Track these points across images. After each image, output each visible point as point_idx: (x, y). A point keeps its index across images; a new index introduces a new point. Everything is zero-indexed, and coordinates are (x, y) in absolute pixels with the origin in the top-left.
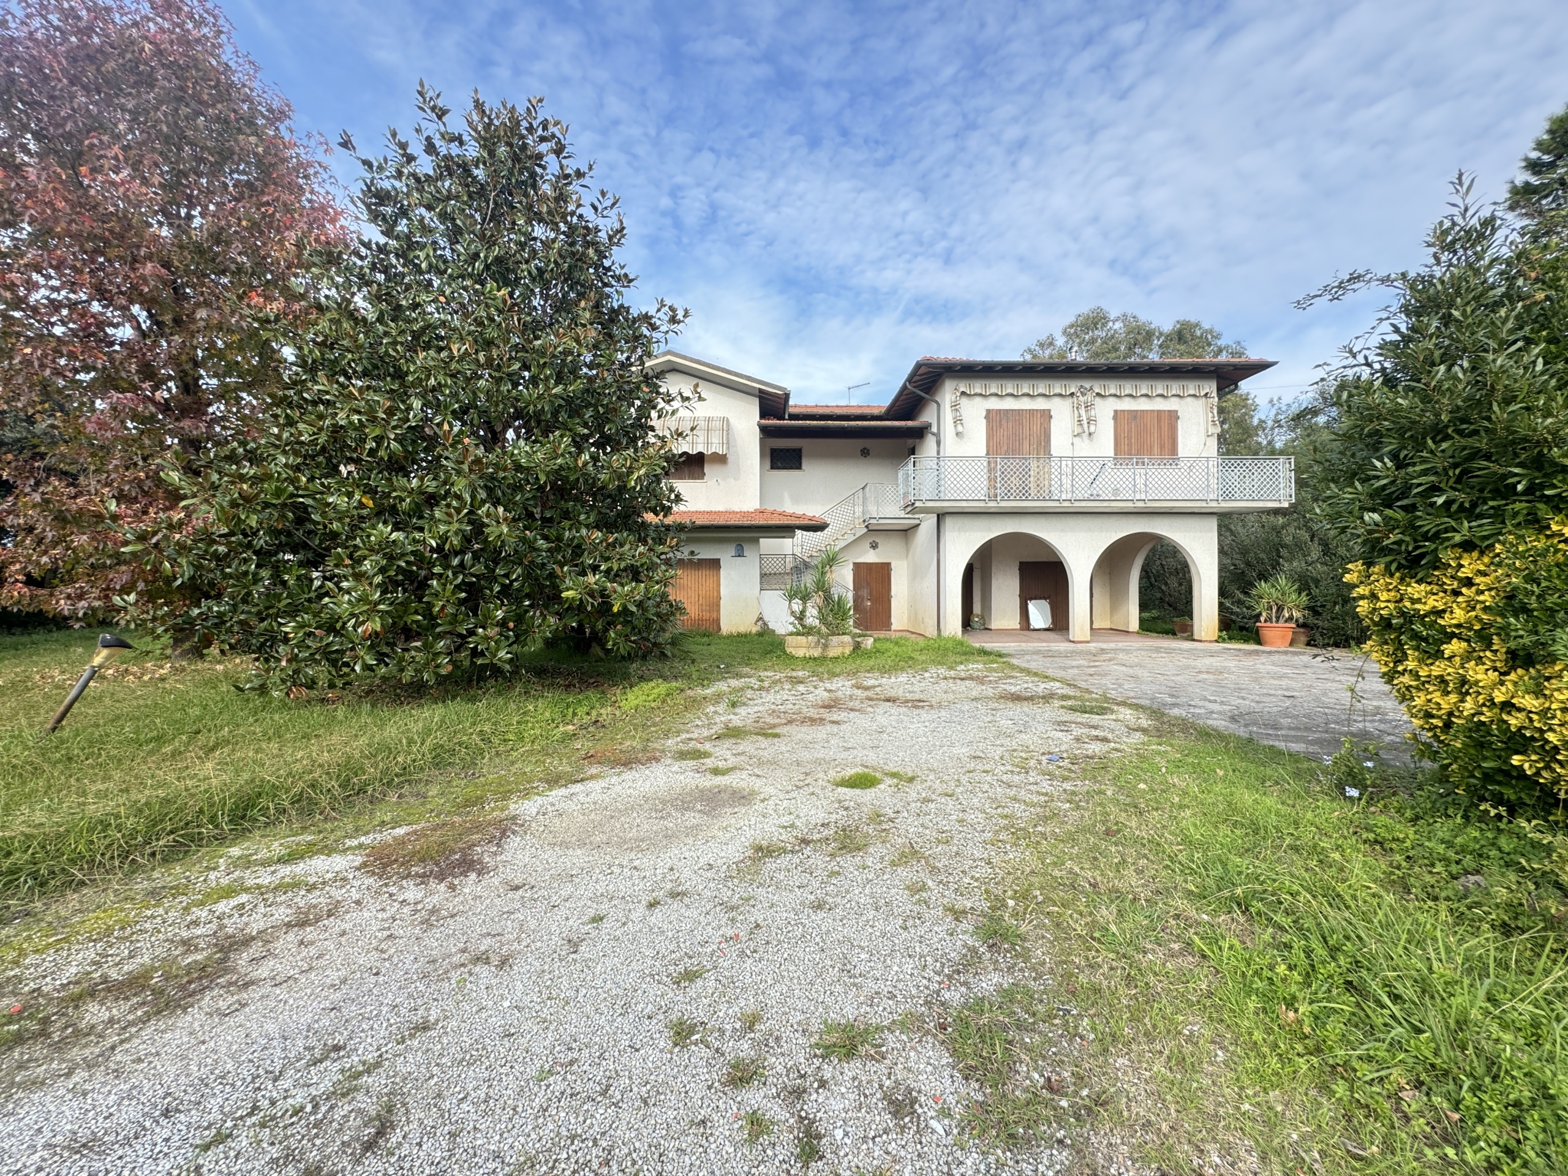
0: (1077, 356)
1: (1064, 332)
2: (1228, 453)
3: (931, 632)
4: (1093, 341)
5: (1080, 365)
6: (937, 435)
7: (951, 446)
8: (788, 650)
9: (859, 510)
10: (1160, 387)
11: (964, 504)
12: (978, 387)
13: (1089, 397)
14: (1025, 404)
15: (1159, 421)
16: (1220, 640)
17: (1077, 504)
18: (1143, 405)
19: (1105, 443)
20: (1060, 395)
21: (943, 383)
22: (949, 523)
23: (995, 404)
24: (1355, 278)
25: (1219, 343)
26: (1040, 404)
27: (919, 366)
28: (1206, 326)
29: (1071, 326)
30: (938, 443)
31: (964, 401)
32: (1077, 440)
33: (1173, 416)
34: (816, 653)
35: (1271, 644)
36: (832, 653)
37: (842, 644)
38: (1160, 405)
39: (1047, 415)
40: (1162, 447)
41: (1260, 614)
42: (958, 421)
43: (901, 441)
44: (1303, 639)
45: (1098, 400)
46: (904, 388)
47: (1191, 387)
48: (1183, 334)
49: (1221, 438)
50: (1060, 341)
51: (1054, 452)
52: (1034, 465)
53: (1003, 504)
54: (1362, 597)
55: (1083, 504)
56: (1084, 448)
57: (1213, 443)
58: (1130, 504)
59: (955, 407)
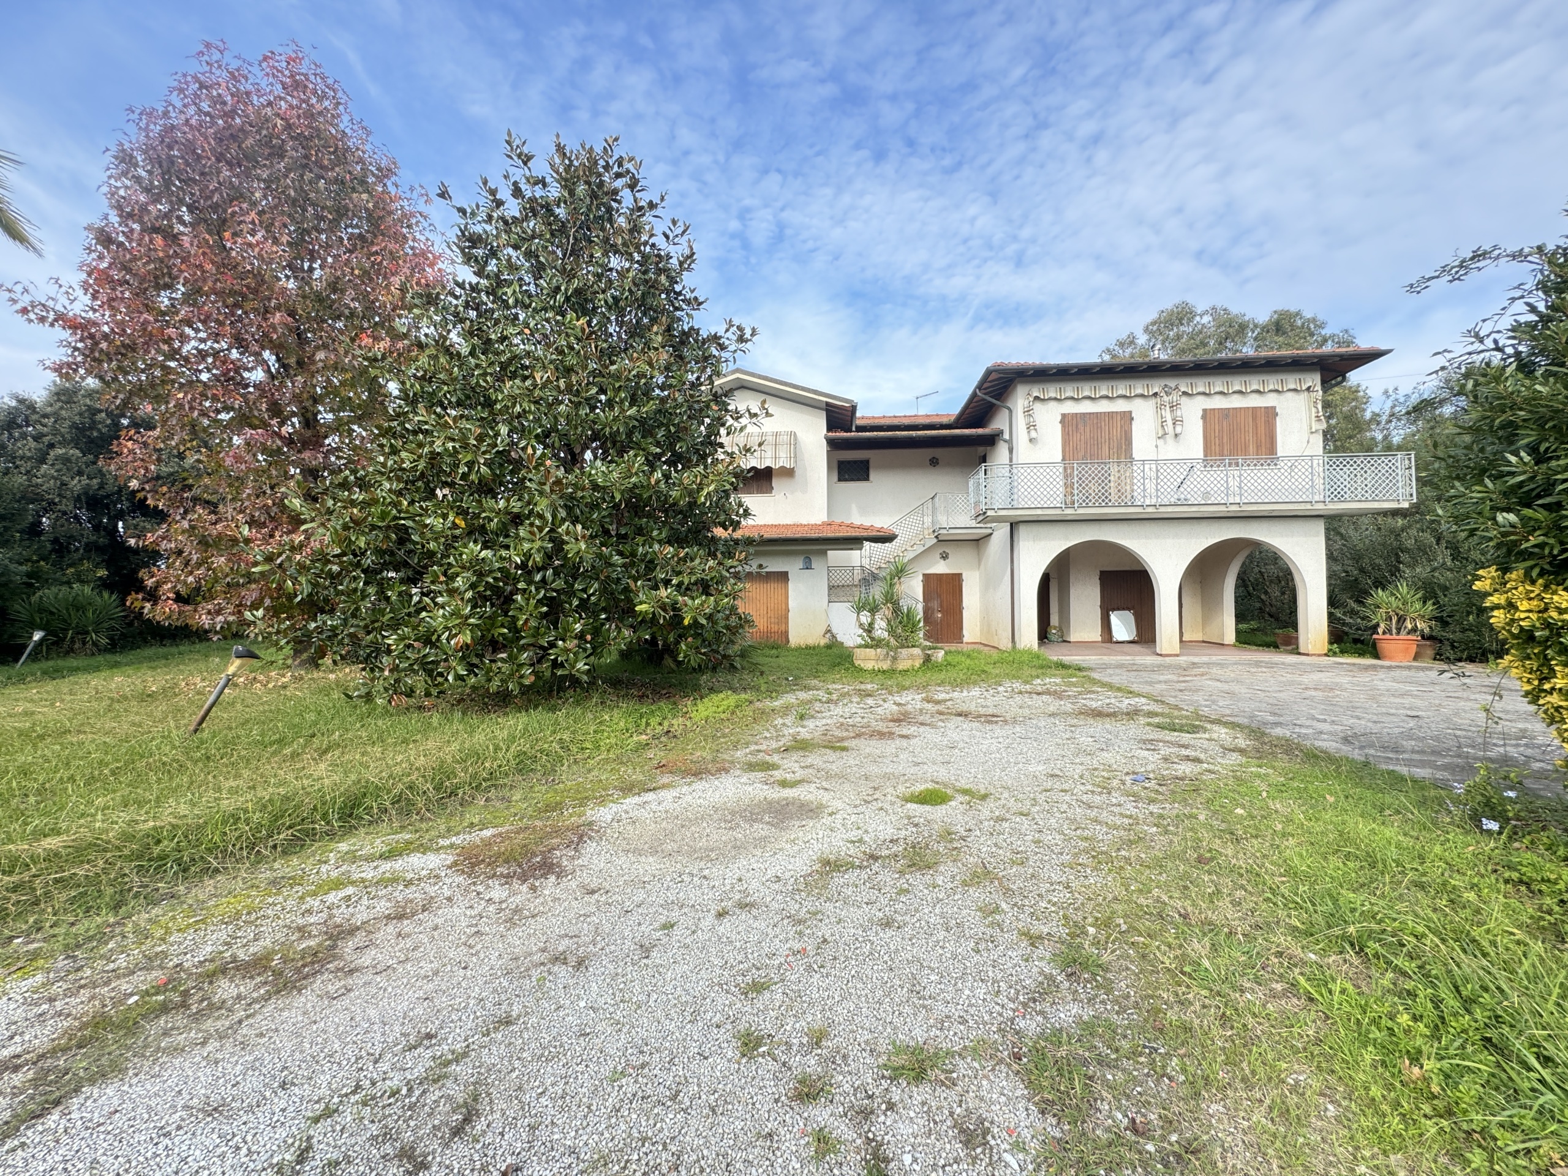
0: (1160, 354)
1: (1146, 330)
2: (1336, 450)
3: (1005, 644)
4: (1178, 337)
5: (1164, 363)
6: (1010, 442)
7: (1024, 452)
8: (857, 663)
9: (928, 520)
10: (1254, 382)
11: (1039, 512)
12: (1052, 391)
13: (1175, 397)
14: (1104, 407)
15: (1254, 418)
16: (1330, 653)
17: (1162, 509)
18: (1236, 402)
19: (1193, 443)
20: (1142, 396)
21: (1015, 387)
22: (1023, 531)
23: (1070, 408)
24: (1478, 256)
25: (1323, 332)
26: (1120, 406)
27: (989, 372)
28: (1308, 315)
29: (1154, 323)
30: (1011, 451)
31: (1038, 406)
32: (1160, 442)
33: (1271, 414)
34: (885, 665)
35: (1390, 659)
36: (902, 665)
37: (912, 657)
38: (1255, 401)
39: (1128, 417)
40: (1258, 447)
41: (1378, 625)
42: (1031, 427)
43: (971, 449)
44: (1430, 652)
45: (1184, 399)
46: (974, 395)
47: (1291, 380)
48: (1281, 325)
49: (1328, 435)
50: (1142, 339)
51: (1136, 455)
52: (1114, 469)
53: (1081, 511)
54: (1497, 607)
55: (1170, 509)
56: (1170, 450)
57: (1318, 440)
58: (1223, 508)
59: (1028, 412)
